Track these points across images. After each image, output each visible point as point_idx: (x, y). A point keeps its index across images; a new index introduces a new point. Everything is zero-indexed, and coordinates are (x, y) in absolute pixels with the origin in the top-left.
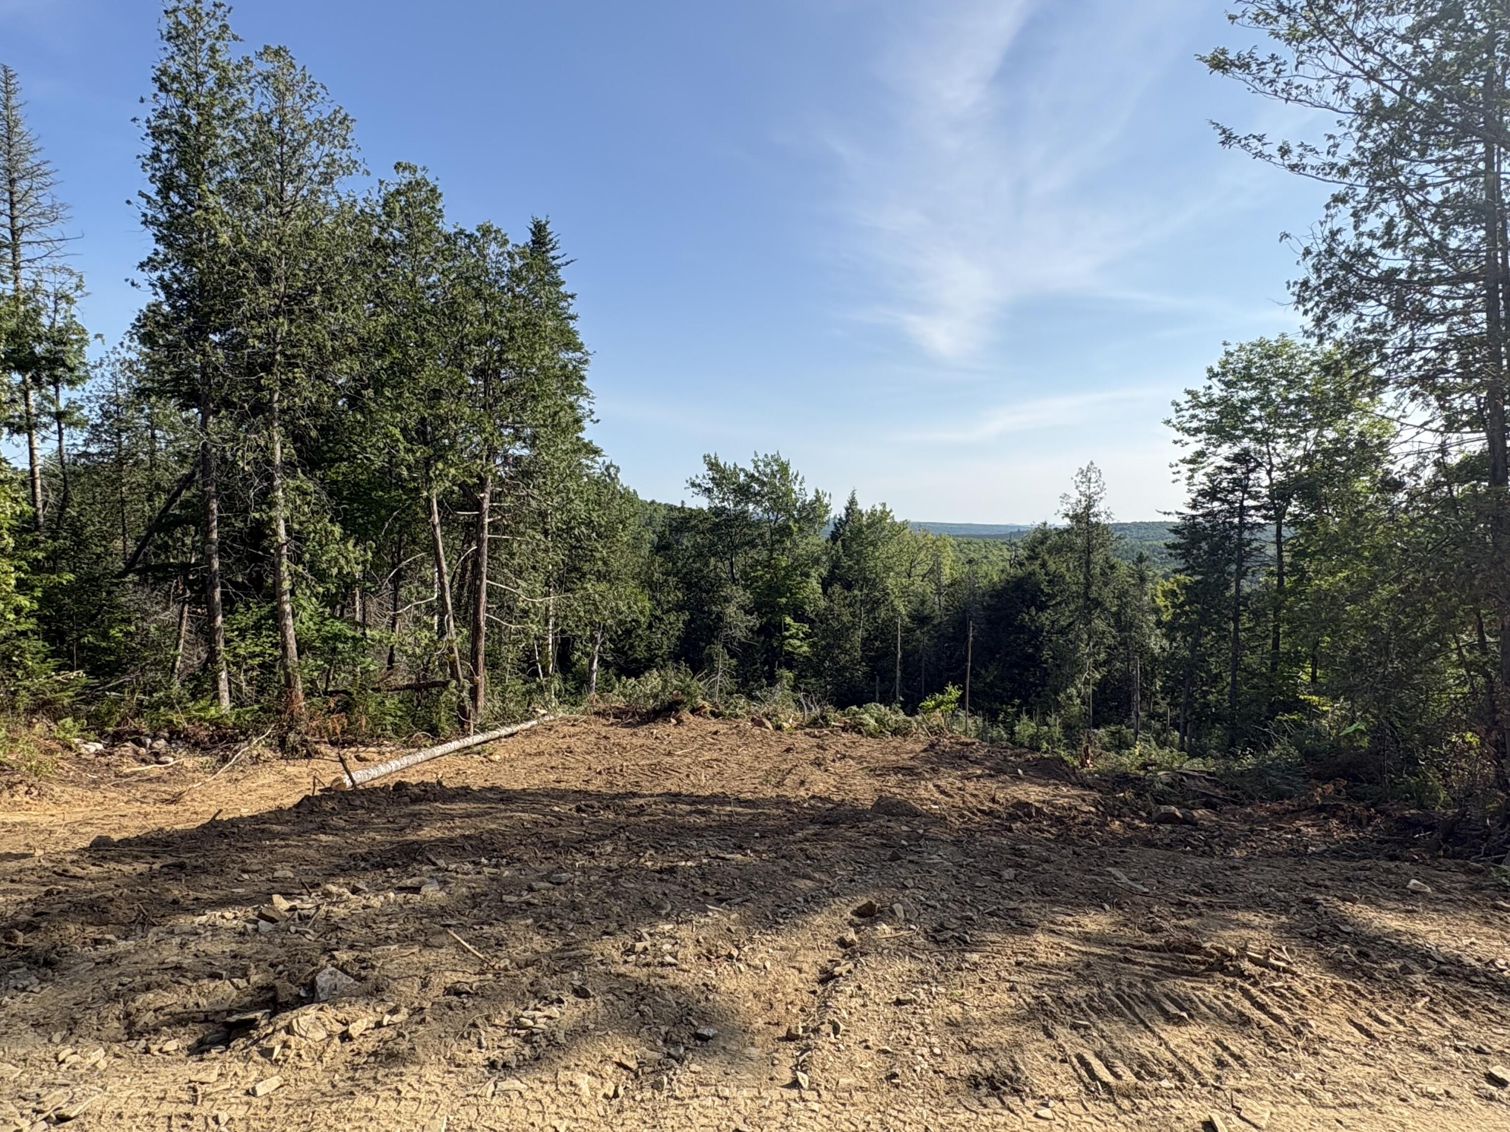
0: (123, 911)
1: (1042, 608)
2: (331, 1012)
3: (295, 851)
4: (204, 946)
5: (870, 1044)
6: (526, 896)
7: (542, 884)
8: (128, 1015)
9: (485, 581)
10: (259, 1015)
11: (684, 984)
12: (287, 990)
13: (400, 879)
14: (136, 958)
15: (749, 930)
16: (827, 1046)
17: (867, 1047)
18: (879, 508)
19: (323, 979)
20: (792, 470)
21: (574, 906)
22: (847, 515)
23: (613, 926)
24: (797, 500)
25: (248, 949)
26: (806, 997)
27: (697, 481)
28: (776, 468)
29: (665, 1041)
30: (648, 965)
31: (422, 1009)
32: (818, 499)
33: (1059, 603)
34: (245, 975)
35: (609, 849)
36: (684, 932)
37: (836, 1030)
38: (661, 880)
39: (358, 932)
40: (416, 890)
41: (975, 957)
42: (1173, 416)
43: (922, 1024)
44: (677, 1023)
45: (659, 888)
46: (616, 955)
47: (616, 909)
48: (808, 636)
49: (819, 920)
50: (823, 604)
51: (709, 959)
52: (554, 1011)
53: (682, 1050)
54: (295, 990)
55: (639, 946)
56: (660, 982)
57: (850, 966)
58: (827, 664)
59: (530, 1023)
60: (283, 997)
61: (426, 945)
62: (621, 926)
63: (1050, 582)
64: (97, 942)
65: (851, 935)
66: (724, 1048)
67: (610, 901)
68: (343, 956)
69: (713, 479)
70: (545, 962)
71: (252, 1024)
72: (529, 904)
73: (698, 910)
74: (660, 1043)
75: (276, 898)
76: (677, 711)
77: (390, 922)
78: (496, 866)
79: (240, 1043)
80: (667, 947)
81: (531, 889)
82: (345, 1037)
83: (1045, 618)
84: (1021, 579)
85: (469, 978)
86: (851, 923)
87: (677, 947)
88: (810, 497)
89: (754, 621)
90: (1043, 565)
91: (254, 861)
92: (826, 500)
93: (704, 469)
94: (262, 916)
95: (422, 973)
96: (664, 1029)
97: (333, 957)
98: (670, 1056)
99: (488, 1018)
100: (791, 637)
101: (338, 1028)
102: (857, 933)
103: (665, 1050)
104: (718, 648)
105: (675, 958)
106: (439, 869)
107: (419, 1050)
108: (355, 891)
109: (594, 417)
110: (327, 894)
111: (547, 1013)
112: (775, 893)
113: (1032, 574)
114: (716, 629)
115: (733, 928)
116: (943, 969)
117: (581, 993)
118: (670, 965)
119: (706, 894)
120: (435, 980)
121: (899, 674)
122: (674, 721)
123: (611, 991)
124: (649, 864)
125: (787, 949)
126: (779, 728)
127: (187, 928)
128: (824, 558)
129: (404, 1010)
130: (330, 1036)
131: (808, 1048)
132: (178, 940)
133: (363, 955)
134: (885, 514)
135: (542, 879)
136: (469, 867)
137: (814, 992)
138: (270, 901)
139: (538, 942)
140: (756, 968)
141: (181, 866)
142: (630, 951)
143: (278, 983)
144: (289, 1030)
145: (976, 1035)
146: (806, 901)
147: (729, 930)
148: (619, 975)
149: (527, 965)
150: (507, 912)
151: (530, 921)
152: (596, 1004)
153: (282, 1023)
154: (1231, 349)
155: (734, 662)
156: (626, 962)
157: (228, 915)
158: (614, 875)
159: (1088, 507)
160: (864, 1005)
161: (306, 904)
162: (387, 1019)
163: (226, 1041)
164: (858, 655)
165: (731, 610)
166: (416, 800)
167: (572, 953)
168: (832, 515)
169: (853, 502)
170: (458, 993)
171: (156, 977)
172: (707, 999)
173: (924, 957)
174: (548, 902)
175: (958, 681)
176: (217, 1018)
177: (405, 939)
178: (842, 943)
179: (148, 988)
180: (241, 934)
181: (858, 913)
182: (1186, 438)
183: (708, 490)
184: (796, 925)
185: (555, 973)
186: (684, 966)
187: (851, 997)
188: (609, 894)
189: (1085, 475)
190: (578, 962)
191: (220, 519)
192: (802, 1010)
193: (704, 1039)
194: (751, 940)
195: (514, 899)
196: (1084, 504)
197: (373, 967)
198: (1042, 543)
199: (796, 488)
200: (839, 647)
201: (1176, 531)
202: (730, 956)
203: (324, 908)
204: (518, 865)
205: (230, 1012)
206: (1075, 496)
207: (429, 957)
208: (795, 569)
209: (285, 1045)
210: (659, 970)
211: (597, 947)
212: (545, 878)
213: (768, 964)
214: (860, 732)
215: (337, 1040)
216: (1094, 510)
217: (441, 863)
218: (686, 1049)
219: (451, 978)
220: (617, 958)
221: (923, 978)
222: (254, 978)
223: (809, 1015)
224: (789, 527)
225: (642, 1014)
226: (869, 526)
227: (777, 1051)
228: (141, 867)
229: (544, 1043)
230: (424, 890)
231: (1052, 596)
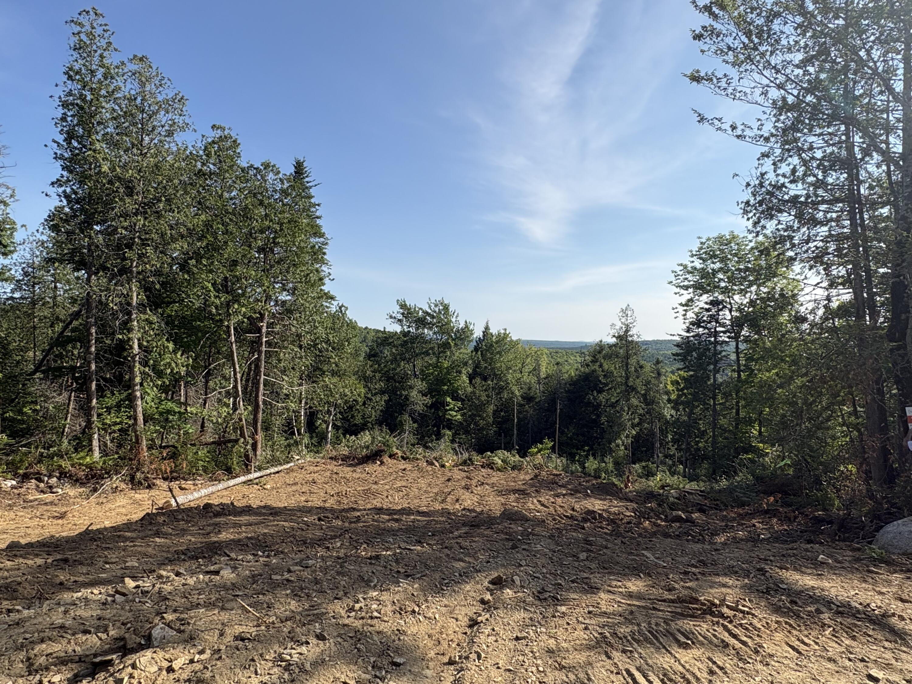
0: (28, 590)
1: (600, 391)
2: (161, 654)
3: (139, 549)
4: (80, 612)
5: (500, 665)
6: (287, 576)
7: (297, 568)
8: (29, 659)
9: (263, 377)
10: (114, 656)
11: (385, 630)
12: (133, 640)
13: (206, 566)
14: (35, 621)
15: (425, 595)
16: (474, 668)
17: (498, 668)
18: (503, 332)
19: (156, 633)
20: (451, 309)
21: (317, 582)
22: (484, 336)
23: (341, 594)
24: (454, 327)
25: (108, 613)
26: (460, 636)
27: (394, 315)
28: (441, 308)
29: (373, 667)
30: (362, 618)
31: (220, 650)
32: (467, 327)
33: (610, 389)
34: (106, 631)
35: (339, 544)
36: (385, 597)
37: (479, 657)
38: (371, 564)
39: (179, 601)
40: (217, 573)
41: (563, 609)
42: (673, 279)
43: (532, 652)
44: (381, 654)
45: (369, 569)
46: (343, 613)
47: (343, 583)
48: (460, 409)
49: (468, 587)
50: (469, 389)
51: (400, 614)
52: (304, 649)
53: (384, 673)
54: (138, 640)
55: (357, 606)
56: (370, 629)
57: (488, 616)
58: (472, 426)
59: (288, 658)
60: (130, 645)
61: (223, 609)
62: (346, 594)
63: (605, 376)
64: (9, 611)
65: (488, 597)
66: (410, 671)
67: (339, 578)
68: (170, 617)
69: (403, 314)
70: (298, 618)
71: (110, 663)
72: (288, 580)
73: (393, 582)
74: (370, 668)
75: (127, 580)
76: (381, 456)
77: (199, 594)
78: (268, 556)
79: (102, 675)
80: (374, 606)
81: (289, 571)
82: (170, 670)
83: (602, 398)
84: (588, 374)
85: (249, 629)
86: (488, 589)
87: (380, 607)
88: (462, 325)
89: (428, 400)
90: (601, 366)
91: (113, 556)
92: (471, 327)
93: (397, 308)
94: (117, 592)
95: (220, 626)
96: (372, 659)
97: (163, 618)
98: (376, 676)
99: (261, 655)
100: (450, 410)
101: (166, 664)
102: (491, 595)
103: (373, 673)
104: (406, 417)
105: (380, 613)
106: (231, 559)
107: (217, 677)
108: (178, 574)
109: (331, 277)
110: (160, 577)
111: (299, 651)
112: (441, 571)
113: (594, 371)
114: (405, 405)
115: (415, 594)
116: (544, 617)
117: (321, 637)
118: (377, 618)
119: (398, 572)
120: (228, 631)
121: (515, 432)
122: (378, 462)
123: (340, 635)
124: (363, 553)
125: (449, 606)
126: (443, 466)
127: (68, 601)
128: (470, 362)
129: (208, 652)
130: (160, 669)
131: (462, 669)
132: (63, 609)
133: (182, 616)
134: (506, 335)
135: (296, 564)
136: (250, 557)
137: (466, 633)
138: (123, 582)
139: (293, 605)
140: (430, 618)
141: (66, 561)
142: (352, 609)
143: (127, 636)
144: (134, 666)
145: (565, 658)
146: (460, 575)
147: (413, 595)
148: (345, 625)
149: (286, 620)
150: (275, 586)
151: (288, 592)
152: (330, 643)
153: (130, 662)
154: (703, 240)
155: (416, 425)
156: (349, 617)
157: (96, 591)
158: (342, 561)
159: (627, 331)
160: (496, 641)
161: (146, 584)
162: (197, 657)
163: (92, 675)
164: (491, 420)
165: (414, 393)
166: (217, 514)
167: (315, 612)
168: (475, 336)
169: (487, 328)
170: (243, 640)
171: (48, 633)
172: (399, 639)
173: (532, 610)
174: (300, 579)
175: (551, 437)
176: (87, 660)
177: (209, 605)
178: (483, 602)
179: (42, 641)
180: (104, 604)
181: (492, 582)
182: (682, 291)
183: (400, 321)
184: (454, 591)
185: (304, 625)
186: (385, 619)
187: (488, 635)
188: (338, 573)
189: (624, 312)
190: (319, 617)
191: (97, 340)
192: (458, 645)
193: (397, 665)
194: (426, 601)
195: (279, 577)
196: (624, 329)
197: (189, 624)
198: (600, 352)
199: (453, 320)
200: (479, 416)
201: (678, 345)
202: (414, 612)
203: (158, 586)
204: (282, 556)
205: (95, 655)
206: (619, 325)
207: (225, 616)
208: (453, 368)
209: (131, 676)
210: (369, 621)
211: (331, 607)
212: (299, 564)
213: (437, 616)
214: (492, 468)
215: (164, 672)
216: (630, 333)
217: (233, 555)
218: (387, 672)
219: (238, 630)
220: (343, 614)
221: (532, 622)
222: (112, 633)
223: (463, 648)
224: (449, 343)
225: (359, 650)
226: (497, 342)
227: (442, 671)
228: (39, 561)
229: (297, 670)
230: (222, 572)
231: (606, 385)
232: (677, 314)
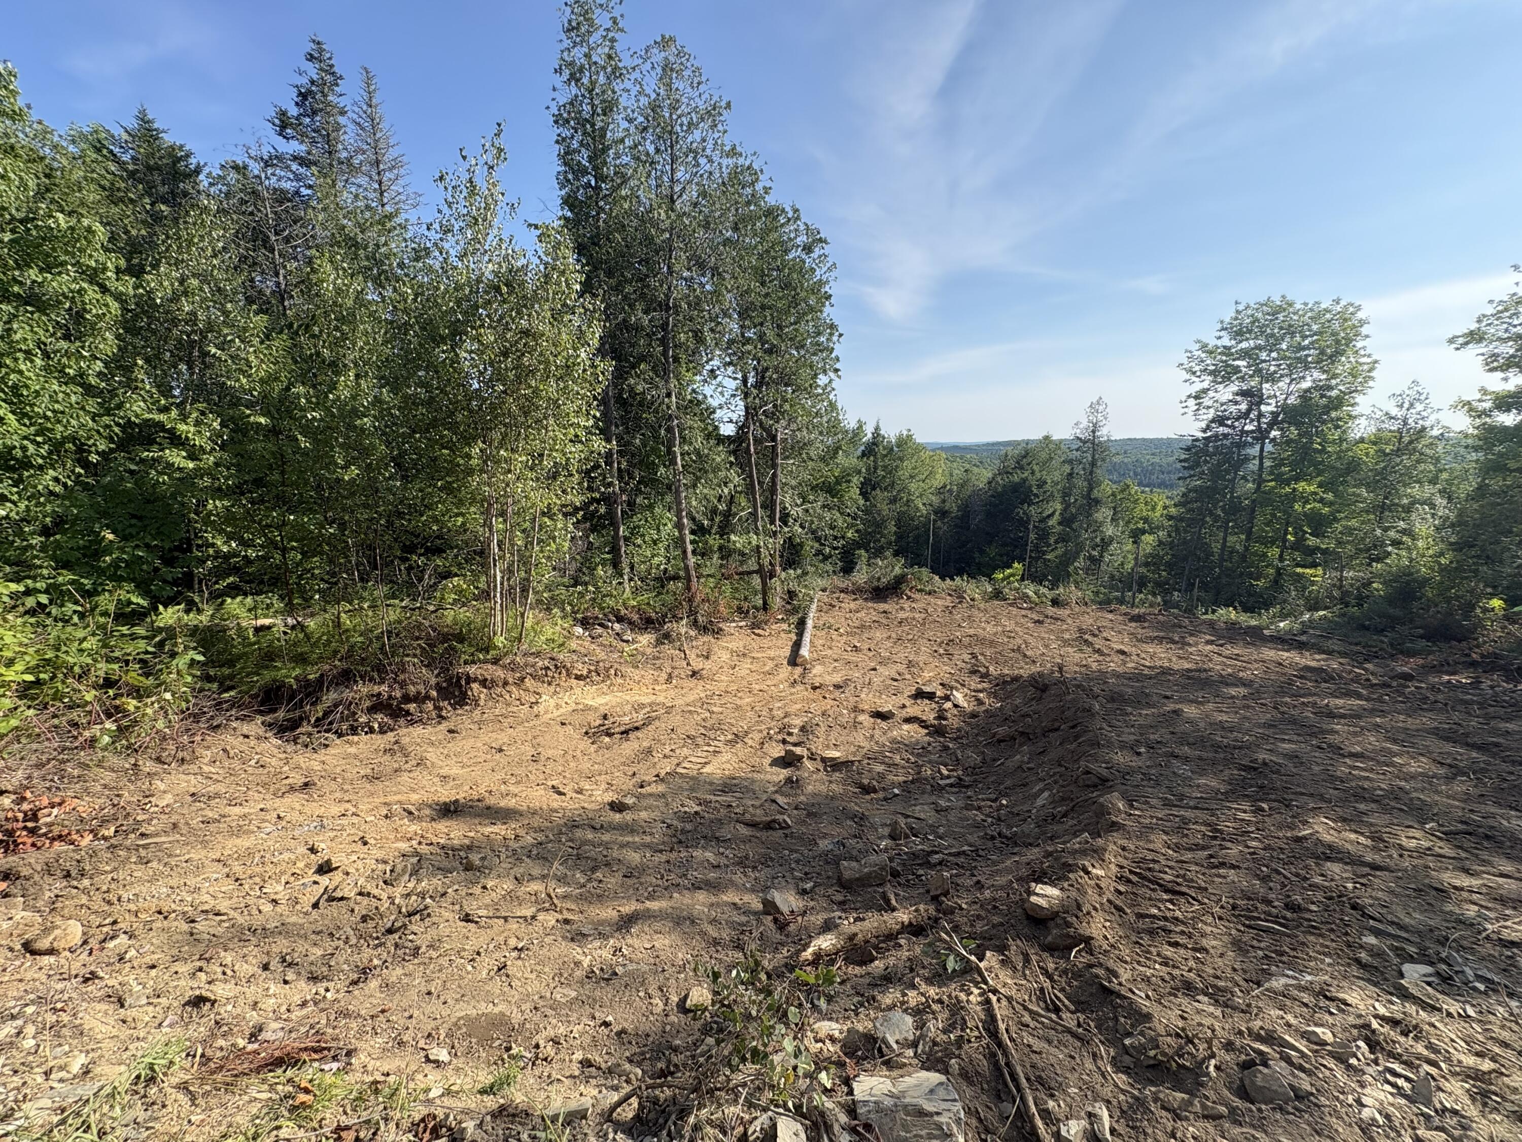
9: (779, 497)
18: (905, 433)
22: (874, 439)
32: (860, 427)
42: (1185, 361)
83: (1033, 511)
84: (1017, 484)
90: (1033, 473)
113: (1024, 480)
134: (909, 437)
154: (1241, 308)
159: (1094, 432)
168: (865, 438)
169: (877, 428)
182: (1194, 379)
189: (1094, 407)
196: (1091, 429)
198: (1025, 457)
199: (843, 418)
206: (1085, 423)
216: (1097, 434)
226: (898, 446)
231: (1036, 496)
232: (1186, 410)
